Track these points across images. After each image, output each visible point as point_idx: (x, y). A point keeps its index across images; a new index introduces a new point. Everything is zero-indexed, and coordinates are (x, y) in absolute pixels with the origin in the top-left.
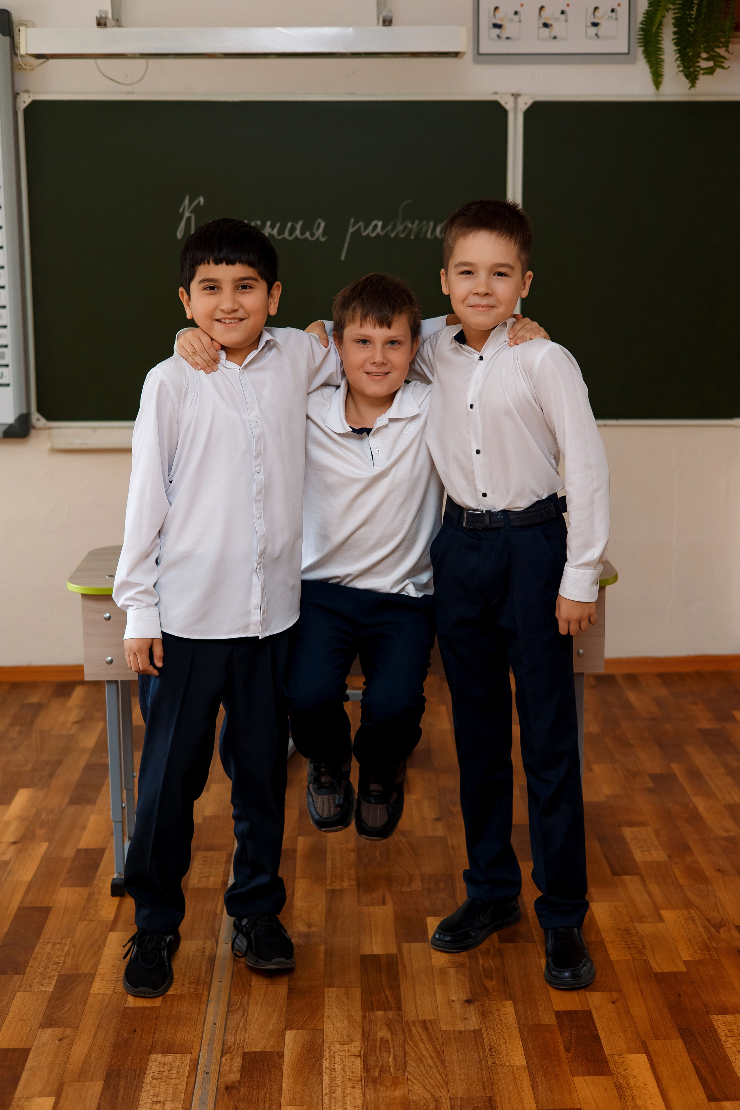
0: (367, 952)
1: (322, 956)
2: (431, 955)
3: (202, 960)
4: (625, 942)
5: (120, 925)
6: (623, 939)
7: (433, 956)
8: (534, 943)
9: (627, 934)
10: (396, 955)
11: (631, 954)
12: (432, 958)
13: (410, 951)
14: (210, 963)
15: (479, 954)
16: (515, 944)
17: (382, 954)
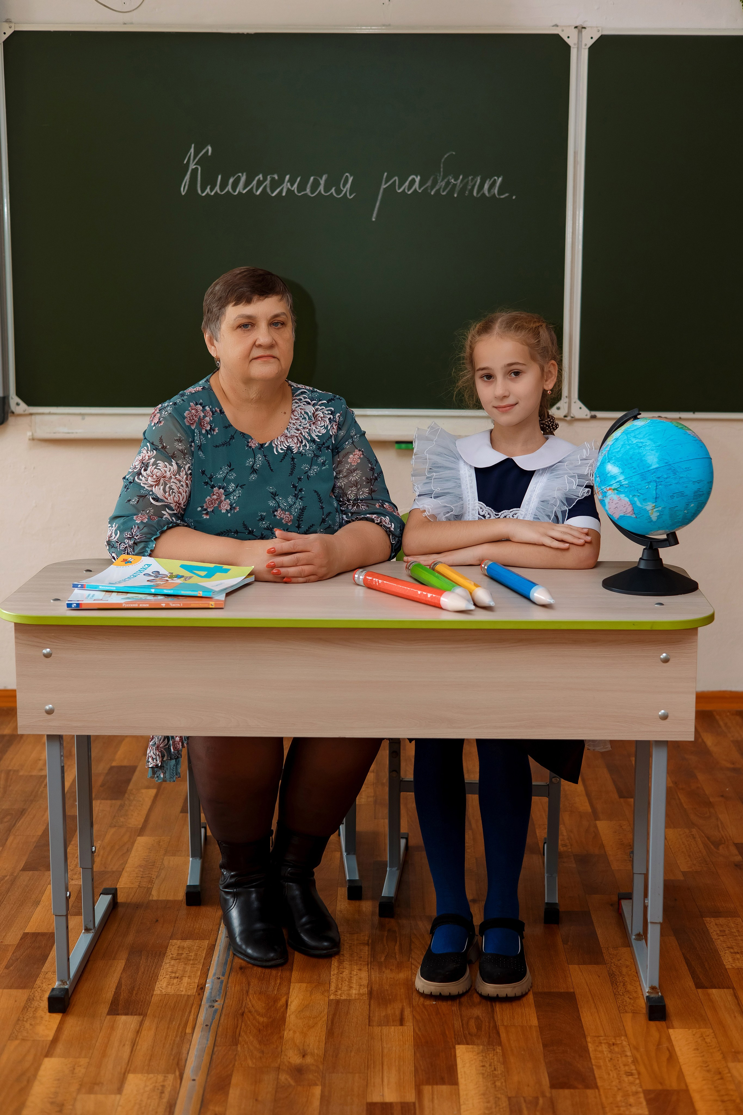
0: (376, 1098)
1: (316, 1103)
2: (460, 1106)
3: (159, 1105)
4: (718, 1091)
5: (60, 1048)
6: (715, 1087)
7: (462, 1107)
8: (597, 1090)
9: (719, 1079)
10: (414, 1104)
11: (726, 1110)
12: (462, 1111)
13: (433, 1098)
14: (168, 1110)
15: (524, 1106)
16: (572, 1090)
17: (395, 1103)
